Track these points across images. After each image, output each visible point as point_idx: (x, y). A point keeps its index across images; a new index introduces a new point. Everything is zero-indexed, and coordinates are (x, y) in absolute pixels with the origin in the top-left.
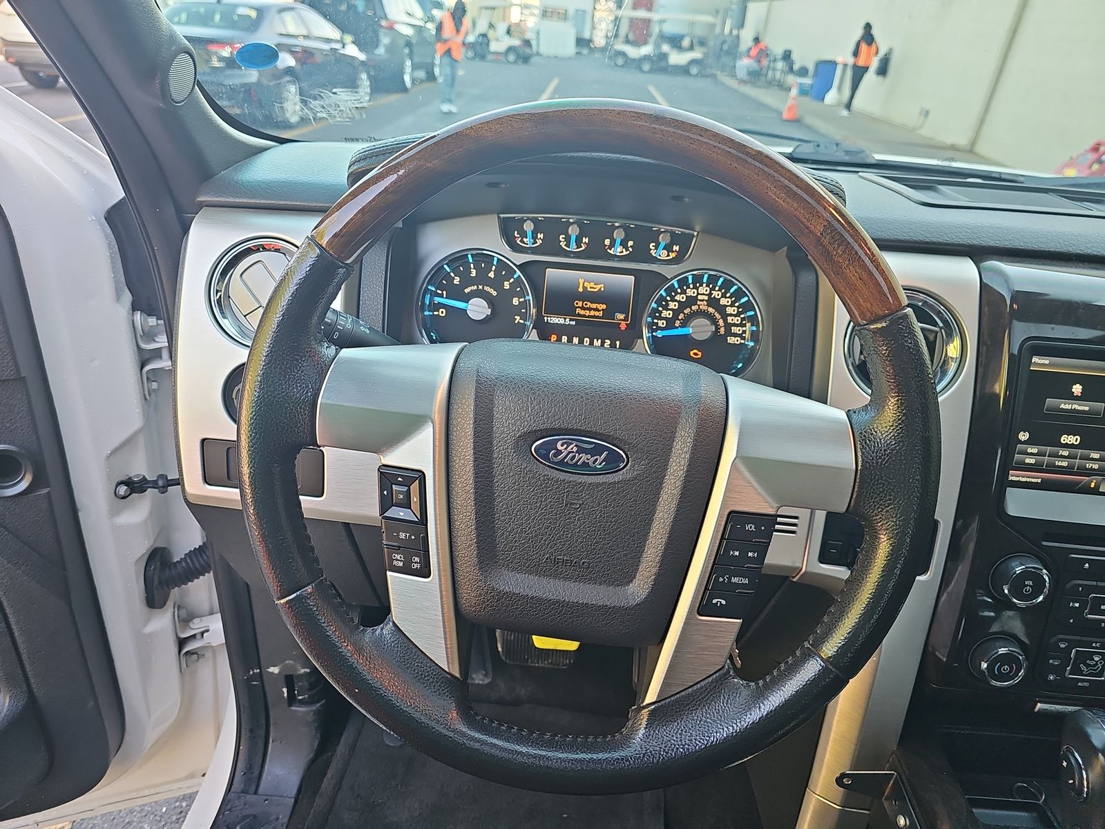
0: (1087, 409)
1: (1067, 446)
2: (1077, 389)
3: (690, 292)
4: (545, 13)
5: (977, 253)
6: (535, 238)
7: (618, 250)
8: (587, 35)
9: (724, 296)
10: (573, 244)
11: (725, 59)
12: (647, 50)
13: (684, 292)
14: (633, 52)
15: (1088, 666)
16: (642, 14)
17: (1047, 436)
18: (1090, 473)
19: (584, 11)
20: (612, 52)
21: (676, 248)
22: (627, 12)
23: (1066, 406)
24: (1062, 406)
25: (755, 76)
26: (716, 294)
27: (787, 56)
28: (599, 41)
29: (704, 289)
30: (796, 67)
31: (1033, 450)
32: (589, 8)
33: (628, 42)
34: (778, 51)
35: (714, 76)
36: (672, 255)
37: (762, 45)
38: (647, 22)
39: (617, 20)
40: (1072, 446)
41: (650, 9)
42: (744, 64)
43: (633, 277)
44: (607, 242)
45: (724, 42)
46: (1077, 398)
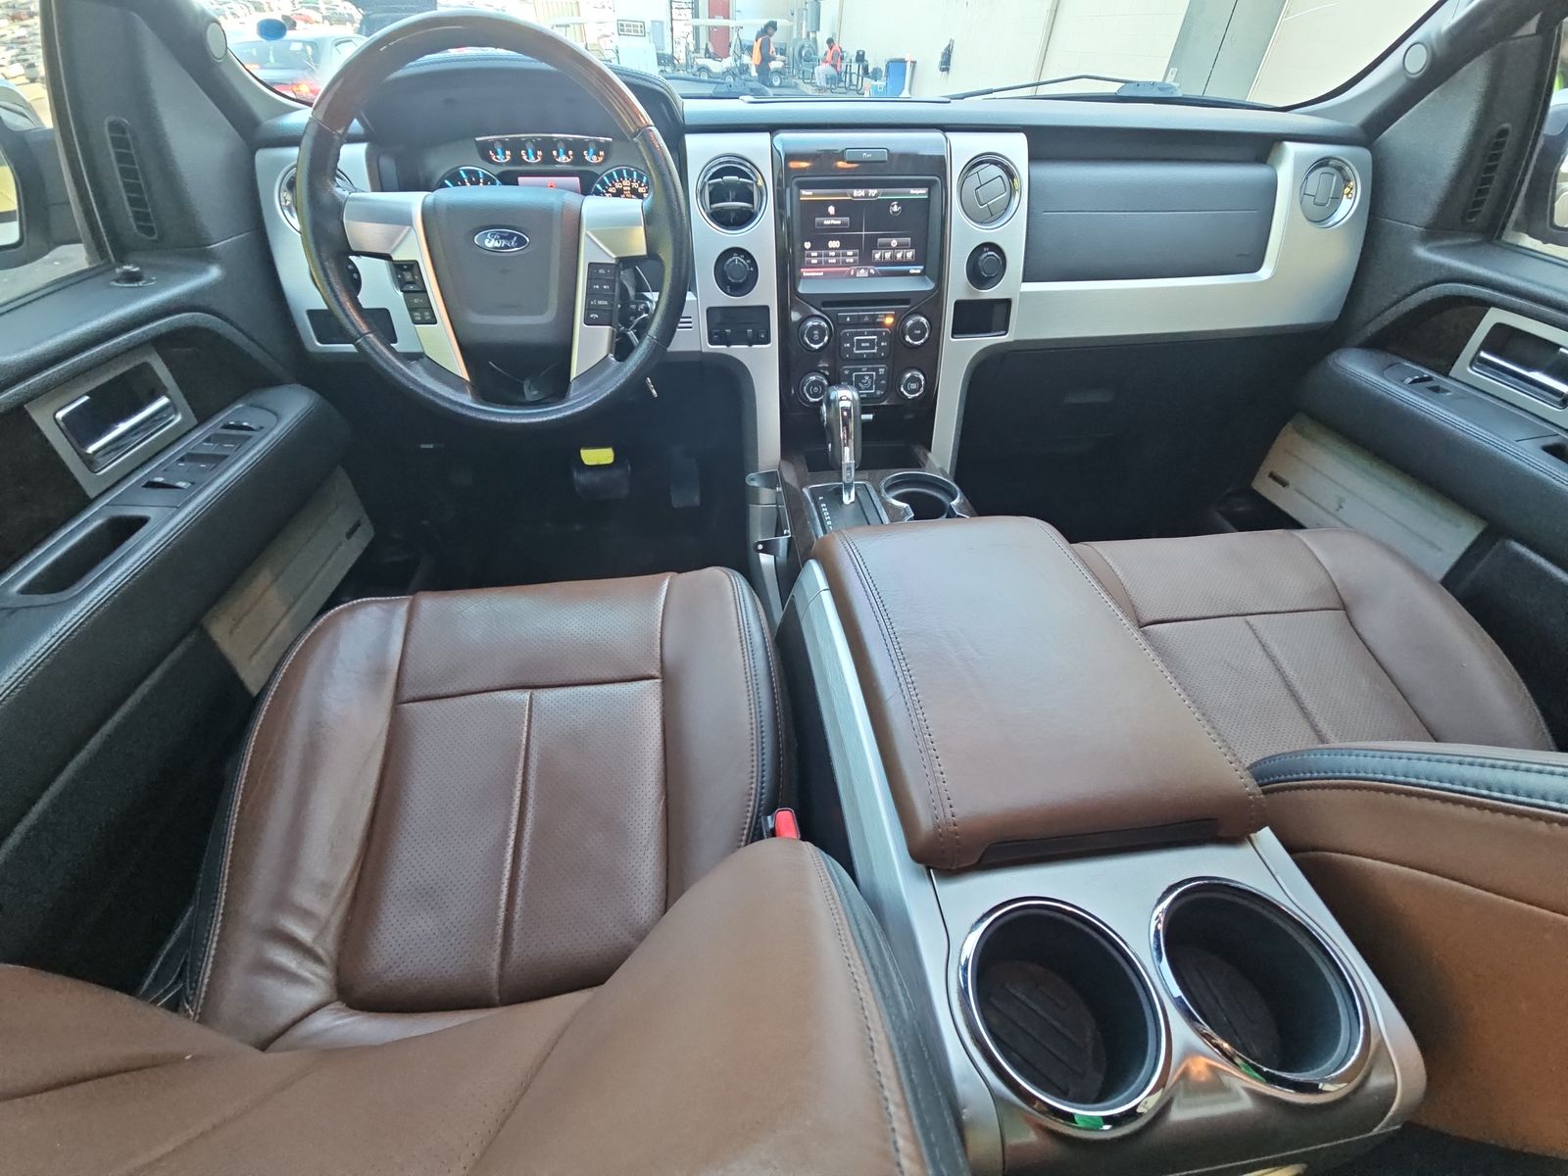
0: (839, 222)
1: (832, 249)
2: (831, 210)
3: (618, 185)
4: (622, 29)
5: (772, 128)
6: (504, 154)
7: (563, 158)
8: (668, 51)
9: (640, 186)
10: (533, 158)
11: (804, 66)
12: (728, 63)
13: (614, 186)
14: (716, 66)
15: (863, 383)
16: (719, 21)
17: (820, 244)
18: (849, 265)
19: (662, 23)
20: (695, 69)
21: (602, 153)
22: (704, 21)
23: (827, 222)
24: (826, 222)
25: (834, 81)
26: (635, 185)
27: (860, 57)
28: (681, 55)
29: (626, 182)
30: (870, 70)
31: (814, 254)
32: (666, 19)
33: (708, 54)
34: (851, 53)
35: (796, 86)
36: (601, 159)
37: (836, 47)
38: (727, 29)
39: (696, 29)
40: (835, 249)
41: (727, 17)
42: (822, 70)
43: (577, 179)
44: (555, 153)
45: (803, 47)
46: (832, 216)
